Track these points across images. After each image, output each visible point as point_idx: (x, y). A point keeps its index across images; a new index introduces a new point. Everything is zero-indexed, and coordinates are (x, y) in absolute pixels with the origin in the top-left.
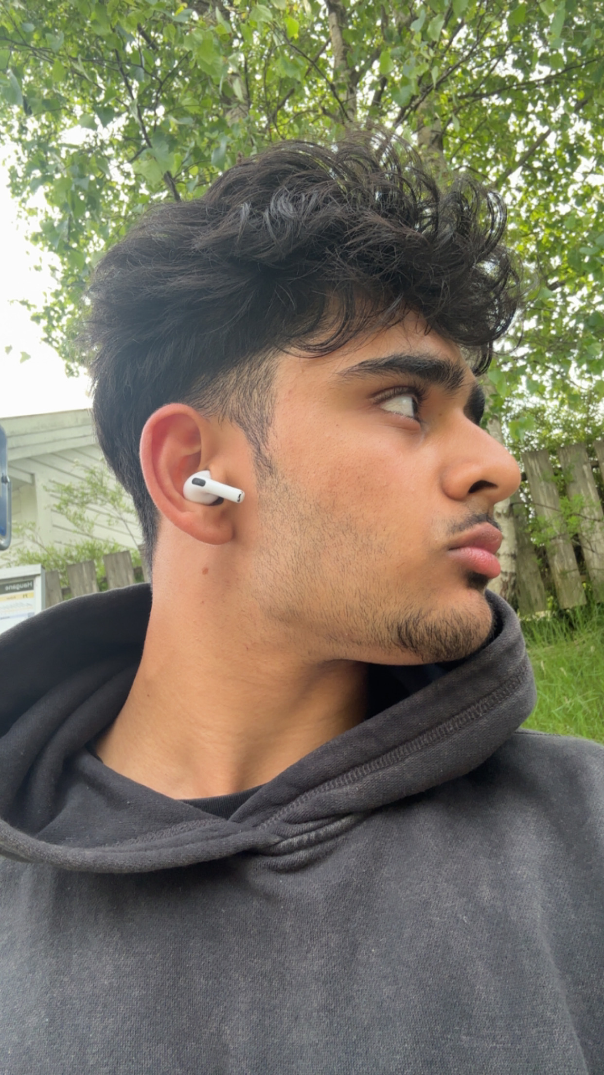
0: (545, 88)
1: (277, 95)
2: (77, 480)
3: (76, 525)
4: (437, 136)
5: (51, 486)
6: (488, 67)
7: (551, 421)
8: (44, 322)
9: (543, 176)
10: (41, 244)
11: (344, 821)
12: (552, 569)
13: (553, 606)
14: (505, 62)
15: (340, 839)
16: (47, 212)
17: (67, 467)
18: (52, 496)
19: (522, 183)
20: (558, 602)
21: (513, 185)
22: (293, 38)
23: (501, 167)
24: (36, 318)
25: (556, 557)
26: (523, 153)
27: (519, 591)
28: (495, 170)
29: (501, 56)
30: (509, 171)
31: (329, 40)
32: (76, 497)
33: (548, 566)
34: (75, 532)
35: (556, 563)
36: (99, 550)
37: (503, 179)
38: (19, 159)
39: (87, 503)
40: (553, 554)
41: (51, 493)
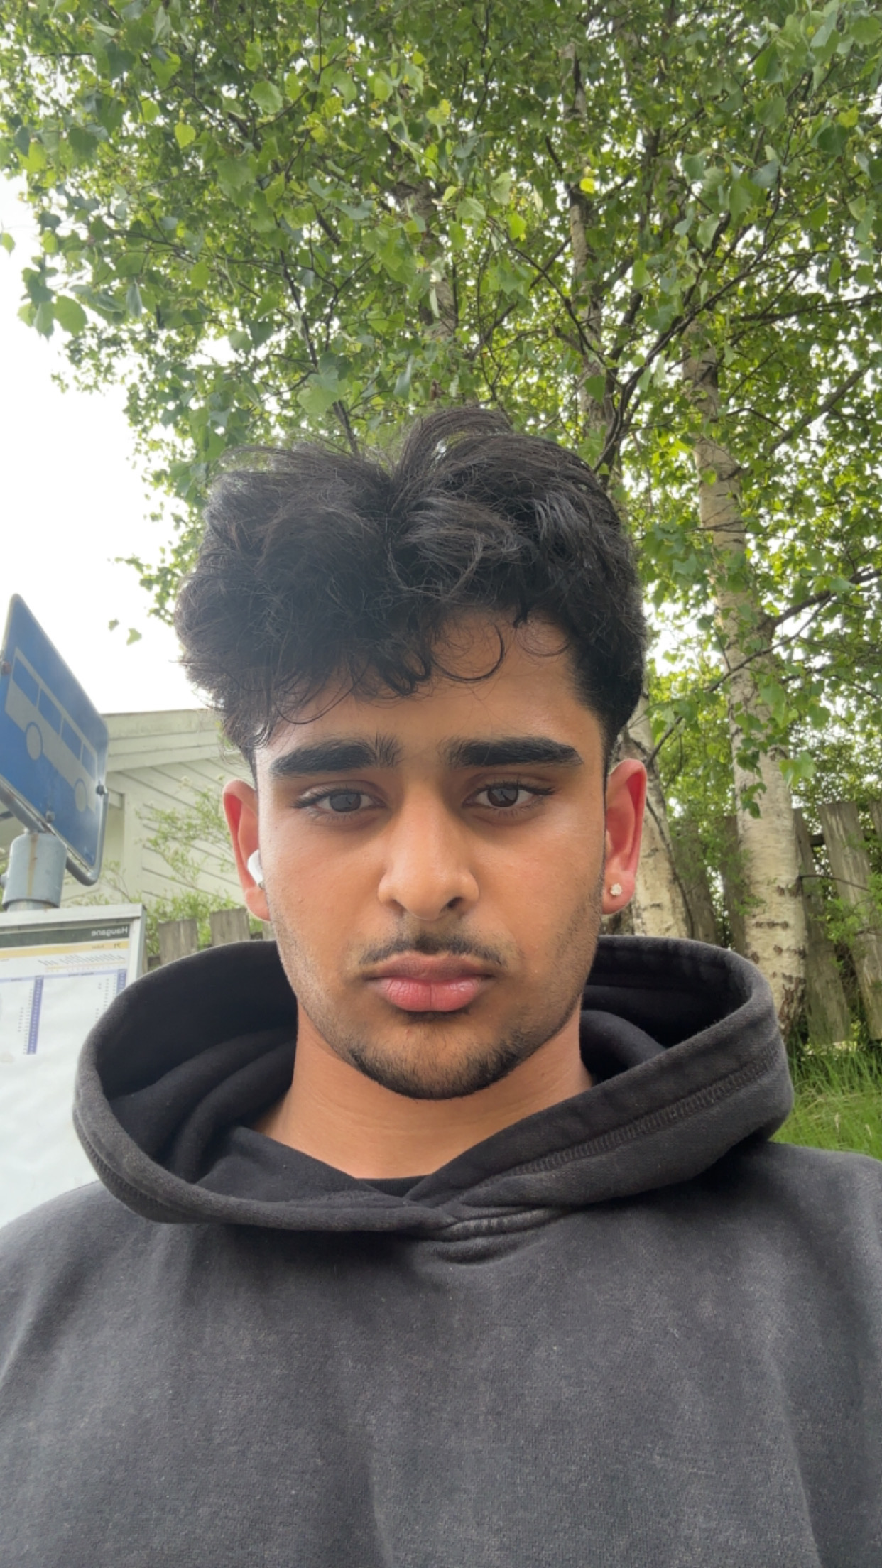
0: (863, 311)
1: (494, 306)
2: (183, 807)
3: (176, 869)
4: (710, 369)
5: (146, 812)
6: (784, 280)
7: (862, 763)
8: (157, 588)
9: (856, 427)
10: (164, 487)
11: (535, 1213)
12: (860, 979)
13: (861, 1036)
14: (807, 275)
15: (529, 1233)
16: (174, 446)
17: (170, 788)
18: (145, 826)
19: (825, 434)
20: (867, 1030)
21: (813, 436)
22: (518, 240)
23: (797, 414)
24: (148, 583)
25: (866, 960)
26: (828, 395)
27: (809, 1007)
28: (788, 416)
29: (802, 269)
30: (808, 419)
31: (569, 240)
32: (180, 829)
33: (853, 973)
34: (173, 879)
35: (865, 969)
36: (204, 906)
37: (800, 429)
38: (143, 375)
39: (194, 838)
40: (863, 956)
41: (145, 822)
